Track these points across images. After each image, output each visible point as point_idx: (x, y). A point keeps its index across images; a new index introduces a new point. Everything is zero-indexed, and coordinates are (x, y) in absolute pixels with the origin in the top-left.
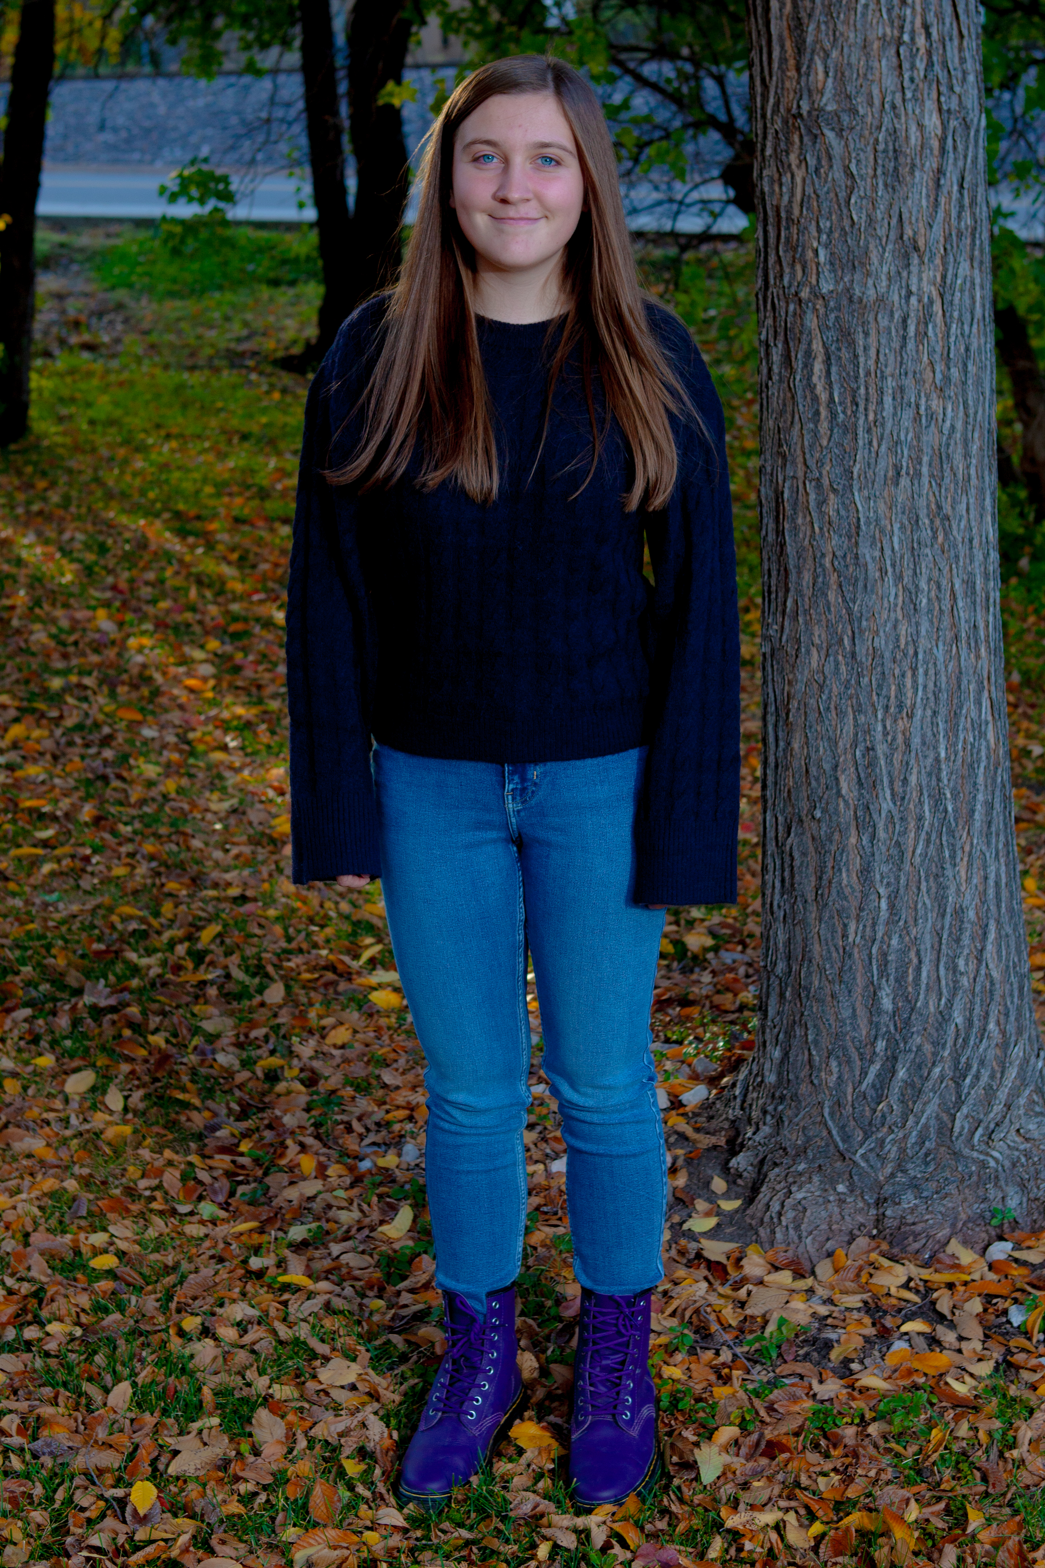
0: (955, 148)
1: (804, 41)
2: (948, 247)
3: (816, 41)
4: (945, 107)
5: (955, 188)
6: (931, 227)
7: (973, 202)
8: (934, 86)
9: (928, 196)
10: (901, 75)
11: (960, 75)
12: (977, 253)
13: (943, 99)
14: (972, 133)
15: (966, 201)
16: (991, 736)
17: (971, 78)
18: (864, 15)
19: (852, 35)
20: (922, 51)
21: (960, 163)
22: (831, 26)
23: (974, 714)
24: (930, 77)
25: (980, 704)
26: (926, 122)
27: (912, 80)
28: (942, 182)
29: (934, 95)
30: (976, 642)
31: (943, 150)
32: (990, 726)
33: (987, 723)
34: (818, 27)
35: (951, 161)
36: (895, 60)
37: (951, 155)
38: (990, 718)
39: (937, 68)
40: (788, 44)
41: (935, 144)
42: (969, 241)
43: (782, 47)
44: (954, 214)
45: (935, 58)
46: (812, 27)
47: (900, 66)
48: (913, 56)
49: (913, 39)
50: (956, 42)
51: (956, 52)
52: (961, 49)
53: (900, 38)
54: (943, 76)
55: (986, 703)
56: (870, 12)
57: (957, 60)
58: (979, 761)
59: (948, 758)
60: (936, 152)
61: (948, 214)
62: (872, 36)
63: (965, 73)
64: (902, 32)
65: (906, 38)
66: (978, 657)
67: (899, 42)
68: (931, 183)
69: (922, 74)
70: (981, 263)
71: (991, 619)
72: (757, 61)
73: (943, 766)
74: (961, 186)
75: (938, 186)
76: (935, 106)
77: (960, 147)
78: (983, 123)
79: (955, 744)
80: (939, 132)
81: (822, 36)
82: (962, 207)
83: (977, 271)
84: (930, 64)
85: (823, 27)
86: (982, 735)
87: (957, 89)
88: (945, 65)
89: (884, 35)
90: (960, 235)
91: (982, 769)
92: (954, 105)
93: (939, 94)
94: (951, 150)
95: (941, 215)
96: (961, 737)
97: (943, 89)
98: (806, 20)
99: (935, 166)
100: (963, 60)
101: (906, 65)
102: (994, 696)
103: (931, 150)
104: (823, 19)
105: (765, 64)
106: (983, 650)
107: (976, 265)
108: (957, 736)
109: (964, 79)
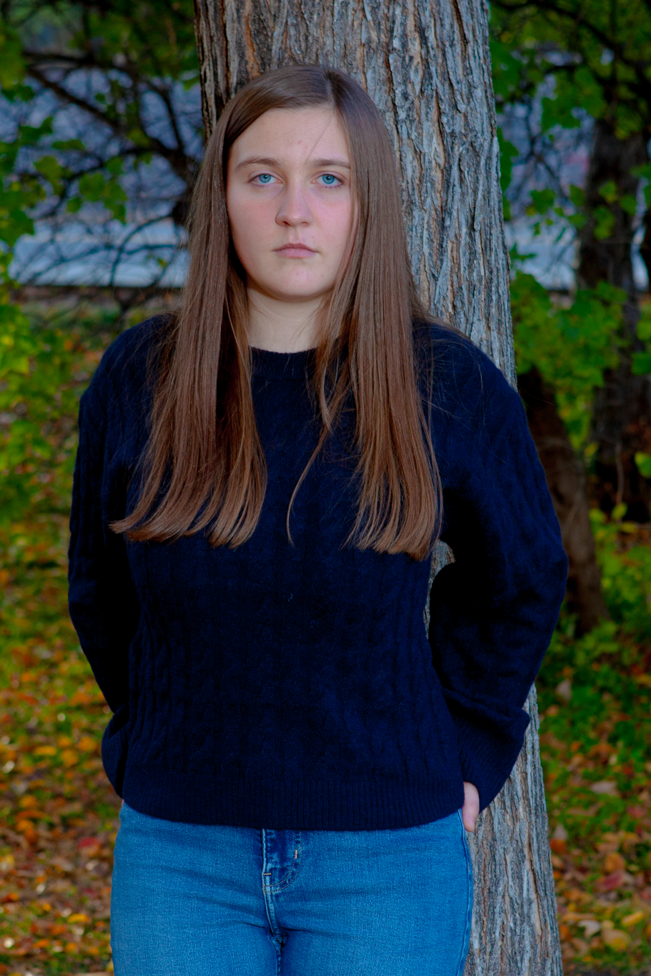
0: (462, 180)
1: (270, 50)
2: (459, 304)
3: (283, 50)
4: (448, 130)
5: (464, 230)
6: (436, 279)
7: (487, 248)
8: (434, 104)
9: (431, 241)
10: (392, 90)
11: (465, 90)
12: (493, 310)
13: (444, 120)
14: (483, 162)
15: (478, 247)
16: (535, 918)
17: (479, 93)
18: (342, 15)
19: (329, 41)
20: (417, 59)
21: (469, 199)
22: (303, 30)
23: (513, 892)
24: (428, 92)
25: (521, 879)
26: (425, 149)
27: (405, 96)
28: (447, 223)
29: (434, 114)
30: (512, 799)
31: (447, 184)
32: (535, 906)
33: (530, 903)
34: (286, 31)
35: (457, 197)
36: (383, 71)
37: (458, 189)
38: (533, 896)
39: (436, 81)
40: (249, 53)
41: (437, 175)
42: (483, 296)
43: (242, 56)
44: (464, 263)
45: (433, 69)
46: (278, 31)
47: (390, 80)
48: (406, 67)
49: (404, 45)
50: (458, 48)
51: (459, 59)
52: (465, 57)
53: (389, 43)
54: (443, 91)
55: (527, 877)
56: (350, 12)
57: (460, 71)
58: (522, 952)
59: (482, 950)
60: (439, 186)
61: (456, 262)
62: (353, 42)
63: (471, 87)
64: (391, 37)
65: (396, 43)
66: (515, 818)
67: (388, 50)
68: (433, 225)
69: (418, 88)
70: (500, 322)
71: (529, 770)
72: (210, 75)
73: (478, 961)
74: (472, 228)
75: (443, 227)
76: (435, 129)
77: (468, 179)
78: (496, 148)
79: (491, 932)
80: (441, 161)
81: (292, 42)
82: (473, 253)
83: (494, 334)
84: (427, 76)
85: (292, 31)
86: (525, 918)
87: (462, 107)
88: (446, 77)
89: (369, 41)
90: (472, 289)
91: (526, 963)
92: (459, 126)
93: (440, 114)
94: (457, 182)
95: (447, 264)
96: (499, 922)
97: (444, 107)
98: (271, 24)
99: (438, 203)
100: (468, 71)
101: (397, 78)
102: (537, 867)
103: (433, 183)
104: (291, 20)
105: (220, 77)
106: (521, 810)
107: (493, 325)
108: (493, 921)
109: (470, 94)
